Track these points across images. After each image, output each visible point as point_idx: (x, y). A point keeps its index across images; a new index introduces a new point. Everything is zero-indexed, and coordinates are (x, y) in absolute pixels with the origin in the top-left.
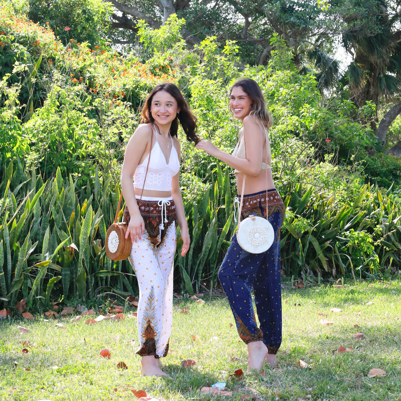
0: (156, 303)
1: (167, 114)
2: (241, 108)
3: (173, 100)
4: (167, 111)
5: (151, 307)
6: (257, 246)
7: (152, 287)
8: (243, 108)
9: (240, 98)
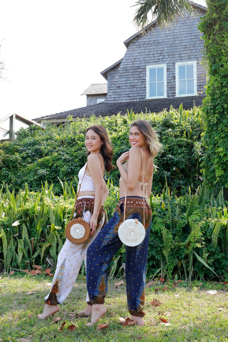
0: (65, 271)
1: (91, 144)
2: (136, 141)
3: (96, 135)
4: (92, 143)
5: (61, 272)
6: (128, 240)
7: (65, 259)
8: (137, 141)
9: (136, 134)
